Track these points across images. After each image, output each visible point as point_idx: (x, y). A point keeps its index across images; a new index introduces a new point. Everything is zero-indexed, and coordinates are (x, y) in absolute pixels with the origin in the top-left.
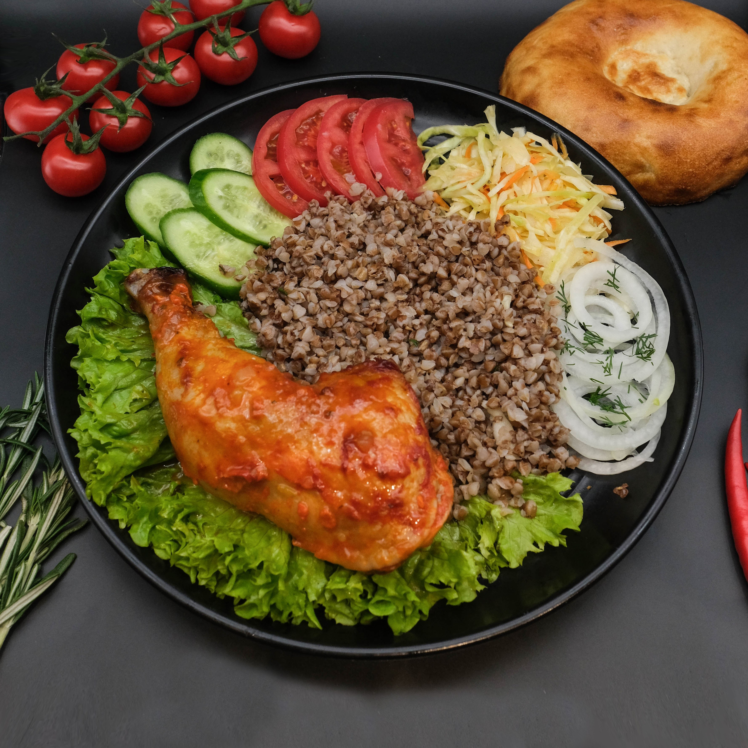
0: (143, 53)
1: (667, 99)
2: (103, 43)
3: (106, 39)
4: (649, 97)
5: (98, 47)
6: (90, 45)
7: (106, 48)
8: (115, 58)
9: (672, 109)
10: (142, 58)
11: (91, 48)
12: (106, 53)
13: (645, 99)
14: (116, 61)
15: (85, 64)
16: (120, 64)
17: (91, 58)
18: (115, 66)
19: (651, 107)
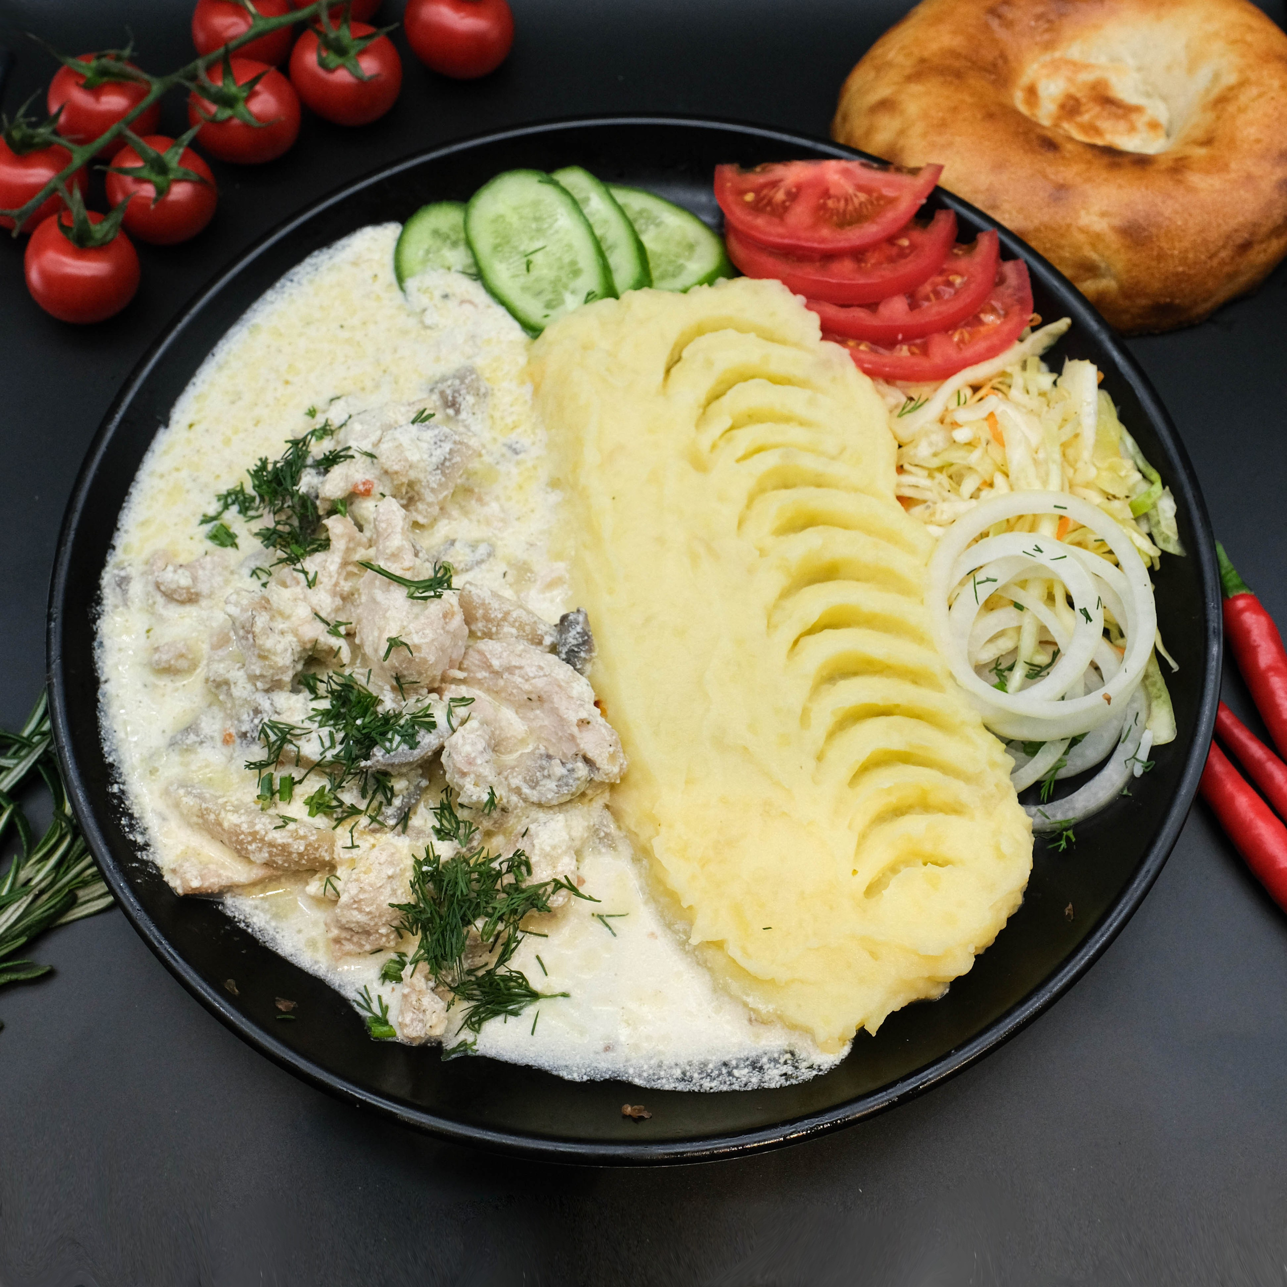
0: (196, 69)
1: (1130, 143)
2: (127, 52)
3: (131, 44)
4: (1099, 142)
5: (118, 58)
6: (104, 56)
7: (132, 61)
8: (146, 77)
9: (1142, 162)
10: (194, 77)
11: (104, 61)
12: (130, 69)
13: (1093, 147)
14: (148, 83)
15: (95, 90)
16: (156, 88)
17: (105, 79)
18: (148, 92)
19: (1106, 160)
